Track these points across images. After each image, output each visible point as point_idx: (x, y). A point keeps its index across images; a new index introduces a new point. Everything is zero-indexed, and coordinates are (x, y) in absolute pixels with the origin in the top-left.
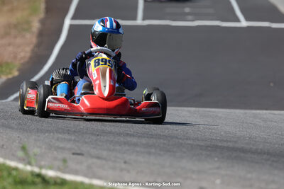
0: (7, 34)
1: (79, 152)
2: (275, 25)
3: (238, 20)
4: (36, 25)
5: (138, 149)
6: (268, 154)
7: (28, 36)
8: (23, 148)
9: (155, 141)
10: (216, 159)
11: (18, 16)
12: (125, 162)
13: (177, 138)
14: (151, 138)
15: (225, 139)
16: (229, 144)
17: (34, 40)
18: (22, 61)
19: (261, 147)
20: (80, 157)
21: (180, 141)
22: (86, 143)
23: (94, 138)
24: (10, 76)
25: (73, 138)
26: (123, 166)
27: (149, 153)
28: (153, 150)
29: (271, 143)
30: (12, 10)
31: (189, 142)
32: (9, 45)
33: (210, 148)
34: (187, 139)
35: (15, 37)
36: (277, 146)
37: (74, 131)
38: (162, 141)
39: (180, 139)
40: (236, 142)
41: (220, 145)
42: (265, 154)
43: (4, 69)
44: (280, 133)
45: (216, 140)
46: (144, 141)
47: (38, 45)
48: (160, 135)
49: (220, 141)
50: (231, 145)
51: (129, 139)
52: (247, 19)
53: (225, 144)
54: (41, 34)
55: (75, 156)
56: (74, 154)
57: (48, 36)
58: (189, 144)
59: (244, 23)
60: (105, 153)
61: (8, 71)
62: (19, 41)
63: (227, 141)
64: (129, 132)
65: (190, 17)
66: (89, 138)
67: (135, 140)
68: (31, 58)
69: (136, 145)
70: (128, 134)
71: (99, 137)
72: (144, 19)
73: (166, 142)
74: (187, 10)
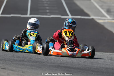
1: (4, 68)
2: (83, 17)
3: (68, 15)
5: (28, 67)
6: (80, 69)
9: (34, 63)
10: (59, 71)
12: (23, 72)
13: (43, 62)
14: (33, 62)
15: (63, 63)
16: (64, 65)
19: (77, 66)
20: (4, 70)
21: (45, 64)
22: (7, 64)
23: (10, 62)
25: (2, 62)
26: (22, 74)
27: (32, 69)
28: (34, 67)
29: (81, 65)
31: (48, 64)
33: (56, 67)
34: (47, 63)
36: (83, 66)
37: (2, 60)
38: (37, 64)
39: (45, 63)
40: (67, 64)
41: (61, 65)
42: (79, 69)
44: (85, 61)
45: (59, 63)
46: (30, 64)
48: (37, 61)
49: (61, 64)
50: (65, 65)
51: (24, 63)
52: (72, 15)
53: (62, 65)
55: (2, 70)
56: (2, 69)
58: (48, 65)
59: (70, 16)
60: (14, 69)
63: (63, 64)
64: (24, 60)
65: (49, 14)
66: (8, 62)
67: (26, 63)
69: (27, 65)
70: (24, 61)
71: (12, 62)
72: (30, 14)
73: (39, 64)
74: (48, 11)
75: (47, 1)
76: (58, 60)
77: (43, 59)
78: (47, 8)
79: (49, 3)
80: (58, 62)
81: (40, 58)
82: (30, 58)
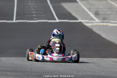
2: (70, 21)
3: (55, 19)
9: (18, 73)
13: (27, 72)
14: (17, 72)
33: (41, 76)
34: (31, 72)
38: (21, 73)
39: (29, 72)
46: (13, 74)
51: (7, 73)
52: (59, 19)
58: (32, 74)
59: (58, 21)
64: (7, 70)
65: (35, 19)
67: (9, 73)
69: (10, 76)
73: (23, 74)
74: (34, 15)
75: (34, 5)
76: (43, 68)
77: (28, 68)
78: (34, 12)
79: (35, 7)
80: (43, 71)
81: (25, 66)
82: (15, 68)
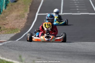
0: (16, 19)
4: (26, 16)
5: (60, 56)
7: (24, 19)
8: (20, 57)
9: (66, 53)
11: (20, 13)
17: (26, 20)
18: (22, 28)
21: (75, 53)
22: (42, 54)
23: (45, 53)
24: (17, 33)
25: (37, 53)
27: (64, 58)
28: (65, 56)
30: (18, 11)
31: (78, 53)
32: (17, 22)
33: (85, 55)
35: (19, 20)
38: (68, 53)
40: (94, 53)
41: (89, 54)
43: (15, 30)
45: (87, 52)
46: (62, 53)
47: (27, 22)
50: (92, 54)
51: (57, 53)
54: (28, 18)
56: (38, 58)
57: (30, 19)
60: (48, 58)
61: (17, 31)
62: (20, 21)
64: (57, 50)
67: (59, 53)
68: (24, 26)
73: (70, 53)
74: (78, 9)
78: (77, 7)
79: (78, 2)
81: (71, 48)
